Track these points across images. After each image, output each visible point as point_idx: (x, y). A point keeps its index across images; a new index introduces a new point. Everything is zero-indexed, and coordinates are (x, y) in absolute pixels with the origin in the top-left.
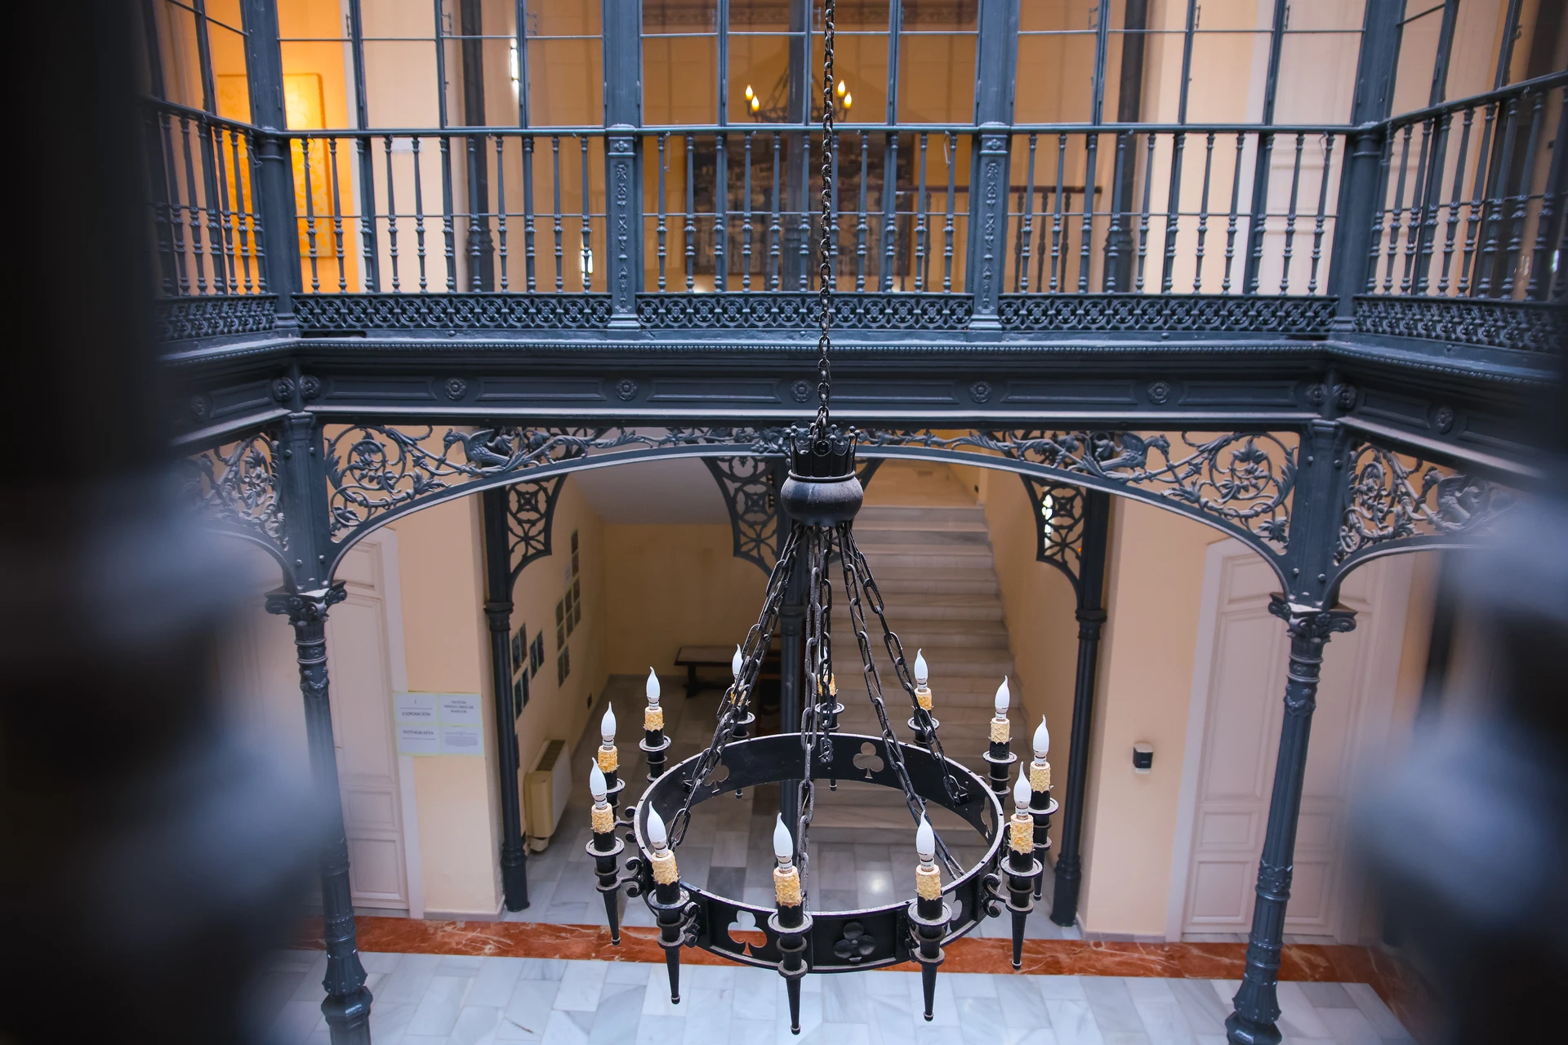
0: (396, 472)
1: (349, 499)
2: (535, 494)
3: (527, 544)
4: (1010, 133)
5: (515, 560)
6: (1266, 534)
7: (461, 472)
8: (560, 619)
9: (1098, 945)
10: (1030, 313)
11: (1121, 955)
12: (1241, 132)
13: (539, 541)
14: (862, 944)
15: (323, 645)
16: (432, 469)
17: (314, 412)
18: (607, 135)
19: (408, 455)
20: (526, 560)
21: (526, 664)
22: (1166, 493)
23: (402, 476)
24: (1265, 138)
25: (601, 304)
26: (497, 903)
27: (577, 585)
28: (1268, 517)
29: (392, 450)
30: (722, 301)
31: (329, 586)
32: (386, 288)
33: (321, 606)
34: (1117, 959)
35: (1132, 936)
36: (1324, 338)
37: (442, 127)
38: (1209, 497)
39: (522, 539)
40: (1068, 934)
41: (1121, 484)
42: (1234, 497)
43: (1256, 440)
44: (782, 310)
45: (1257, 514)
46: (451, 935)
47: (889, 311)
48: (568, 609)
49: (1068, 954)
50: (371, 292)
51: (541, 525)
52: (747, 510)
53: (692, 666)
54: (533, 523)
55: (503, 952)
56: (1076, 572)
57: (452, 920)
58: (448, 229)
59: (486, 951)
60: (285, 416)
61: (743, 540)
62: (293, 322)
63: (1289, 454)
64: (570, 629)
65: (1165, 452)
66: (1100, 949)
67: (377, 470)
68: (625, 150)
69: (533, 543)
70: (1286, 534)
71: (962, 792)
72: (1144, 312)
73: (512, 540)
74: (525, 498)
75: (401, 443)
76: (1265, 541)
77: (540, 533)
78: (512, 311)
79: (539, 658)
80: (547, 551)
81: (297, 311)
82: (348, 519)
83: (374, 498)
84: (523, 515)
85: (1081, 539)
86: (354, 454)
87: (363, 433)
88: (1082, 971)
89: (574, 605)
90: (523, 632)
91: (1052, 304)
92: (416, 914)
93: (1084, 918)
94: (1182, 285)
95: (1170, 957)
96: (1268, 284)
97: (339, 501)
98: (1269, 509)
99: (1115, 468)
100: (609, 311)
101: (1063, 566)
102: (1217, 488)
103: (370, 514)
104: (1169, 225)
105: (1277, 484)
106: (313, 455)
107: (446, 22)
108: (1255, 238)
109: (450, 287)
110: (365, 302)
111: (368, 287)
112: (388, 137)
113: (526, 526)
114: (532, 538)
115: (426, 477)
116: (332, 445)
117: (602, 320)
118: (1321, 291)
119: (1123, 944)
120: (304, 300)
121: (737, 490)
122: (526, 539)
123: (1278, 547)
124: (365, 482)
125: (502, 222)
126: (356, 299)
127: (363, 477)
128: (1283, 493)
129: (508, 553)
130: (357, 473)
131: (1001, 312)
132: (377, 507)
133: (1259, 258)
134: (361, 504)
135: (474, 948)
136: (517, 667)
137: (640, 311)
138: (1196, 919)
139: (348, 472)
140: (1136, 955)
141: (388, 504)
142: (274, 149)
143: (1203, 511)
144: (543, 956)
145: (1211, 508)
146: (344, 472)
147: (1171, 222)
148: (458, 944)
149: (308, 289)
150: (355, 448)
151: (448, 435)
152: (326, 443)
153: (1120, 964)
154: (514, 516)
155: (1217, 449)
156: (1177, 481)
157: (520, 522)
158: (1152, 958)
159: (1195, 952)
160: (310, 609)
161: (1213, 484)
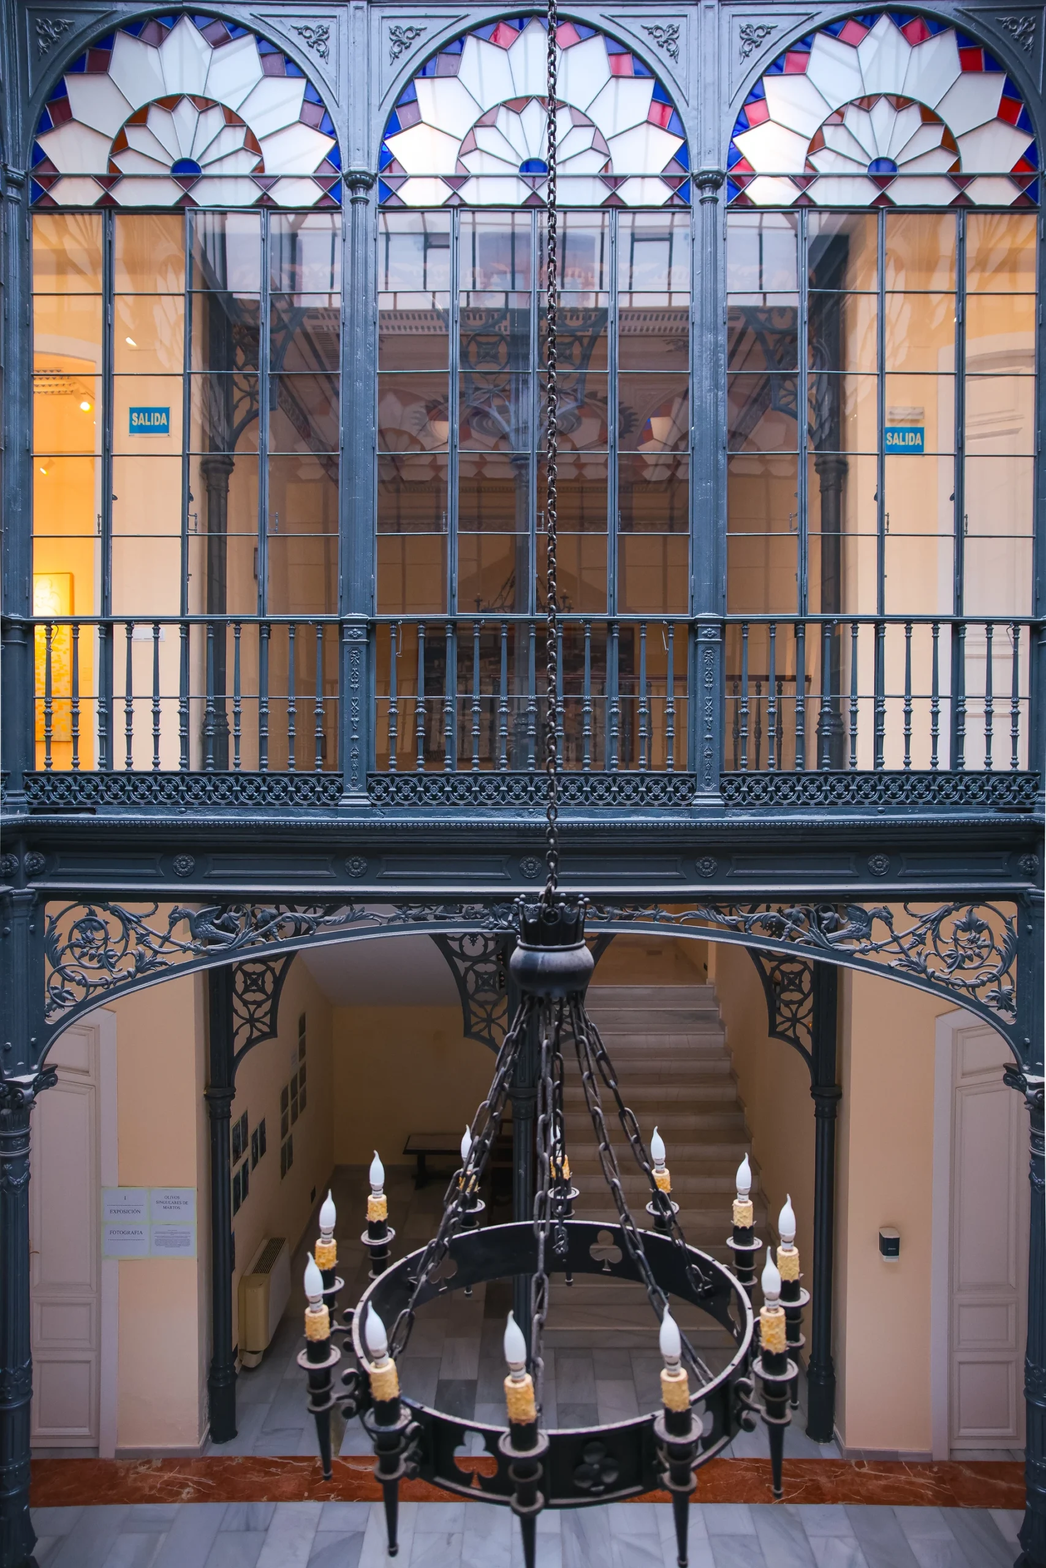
0: (118, 950)
1: (67, 978)
2: (262, 974)
3: (252, 1026)
4: (724, 623)
5: (239, 1043)
6: (994, 1003)
7: (185, 949)
8: (284, 1105)
9: (860, 1464)
10: (751, 789)
11: (886, 1478)
12: (935, 622)
13: (264, 1023)
14: (605, 1469)
15: (27, 1136)
16: (156, 947)
17: (37, 889)
18: (341, 623)
19: (132, 933)
20: (250, 1043)
21: (247, 1154)
22: (893, 964)
23: (124, 954)
24: (958, 627)
25: (332, 782)
26: (201, 1434)
27: (303, 1070)
28: (994, 986)
29: (115, 927)
30: (452, 780)
31: (40, 1070)
32: (119, 765)
33: (28, 1092)
34: (883, 1482)
35: (896, 1453)
36: (1030, 811)
37: (183, 614)
38: (935, 966)
39: (247, 1021)
40: (827, 1452)
41: (848, 956)
42: (960, 967)
43: (975, 910)
44: (510, 789)
45: (983, 983)
46: (144, 1477)
47: (614, 789)
48: (294, 1095)
49: (829, 1477)
50: (103, 769)
51: (267, 1006)
52: (478, 989)
53: (421, 1155)
54: (259, 1004)
55: (203, 1496)
56: (809, 1047)
57: (145, 1457)
58: (184, 710)
59: (184, 1496)
60: (7, 893)
61: (474, 1020)
62: (23, 799)
63: (1009, 923)
64: (295, 1117)
65: (889, 924)
66: (865, 1470)
67: (98, 948)
68: (359, 636)
69: (258, 1025)
70: (1014, 1003)
71: (706, 1283)
72: (860, 788)
73: (237, 1022)
74: (251, 979)
75: (125, 920)
76: (994, 1010)
77: (266, 1014)
78: (244, 789)
79: (260, 1148)
80: (273, 1033)
81: (27, 788)
82: (64, 999)
83: (93, 977)
84: (249, 997)
85: (811, 1015)
86: (76, 931)
87: (86, 910)
88: (847, 1499)
89: (299, 1090)
90: (244, 1119)
91: (771, 781)
92: (107, 1453)
93: (843, 1431)
94: (893, 762)
95: (940, 1480)
96: (973, 761)
97: (56, 981)
98: (995, 978)
99: (841, 940)
100: (340, 790)
101: (796, 1042)
102: (942, 958)
103: (87, 994)
104: (876, 706)
105: (1000, 952)
106: (33, 932)
107: (192, 520)
108: (958, 718)
109: (182, 765)
110: (97, 779)
111: (101, 765)
112: (130, 623)
113: (252, 1007)
114: (258, 1020)
115: (149, 954)
116: (53, 923)
117: (333, 798)
118: (1023, 766)
119: (888, 1463)
120: (35, 776)
121: (467, 970)
122: (251, 1021)
123: (1007, 1016)
124: (85, 961)
125: (237, 703)
126: (88, 776)
127: (83, 955)
128: (1006, 961)
129: (231, 1035)
130: (78, 951)
131: (723, 789)
132: (95, 986)
133: (963, 736)
134: (79, 983)
135: (168, 1493)
136: (237, 1157)
137: (370, 789)
138: (964, 1432)
139: (68, 951)
140: (903, 1478)
141: (108, 983)
142: (18, 633)
143: (930, 982)
144: (249, 1498)
145: (938, 978)
146: (64, 950)
147: (879, 703)
148: (151, 1488)
149: (40, 767)
150: (77, 926)
151: (174, 912)
152: (47, 921)
153: (886, 1488)
154: (240, 997)
155: (938, 919)
156: (903, 951)
157: (246, 1003)
158: (922, 1481)
159: (967, 1473)
160: (15, 1096)
161: (938, 955)
